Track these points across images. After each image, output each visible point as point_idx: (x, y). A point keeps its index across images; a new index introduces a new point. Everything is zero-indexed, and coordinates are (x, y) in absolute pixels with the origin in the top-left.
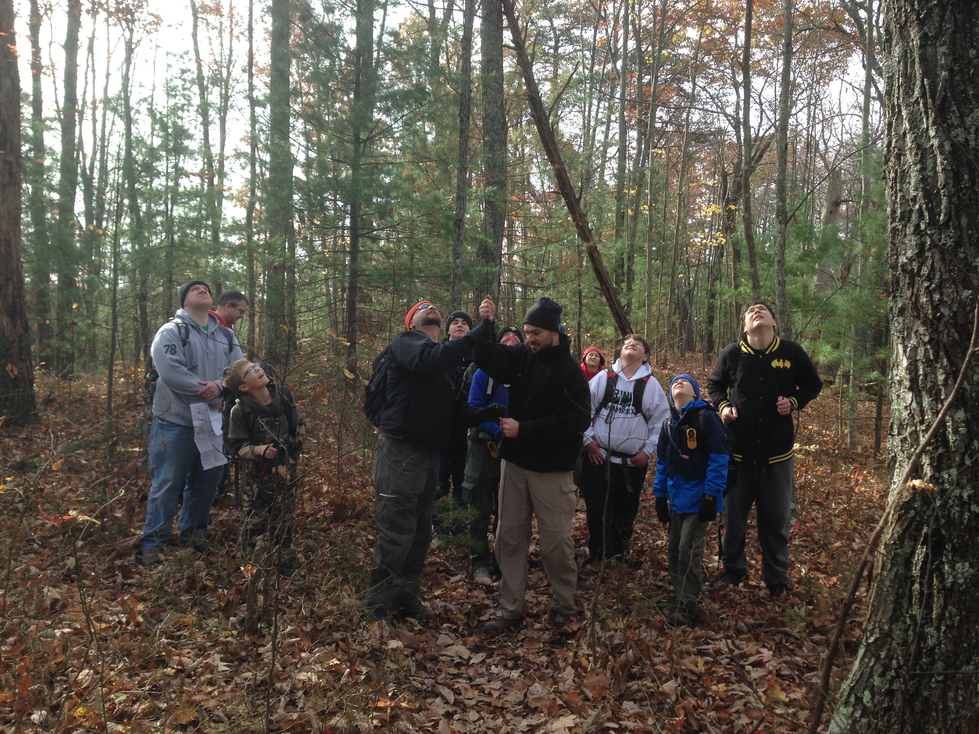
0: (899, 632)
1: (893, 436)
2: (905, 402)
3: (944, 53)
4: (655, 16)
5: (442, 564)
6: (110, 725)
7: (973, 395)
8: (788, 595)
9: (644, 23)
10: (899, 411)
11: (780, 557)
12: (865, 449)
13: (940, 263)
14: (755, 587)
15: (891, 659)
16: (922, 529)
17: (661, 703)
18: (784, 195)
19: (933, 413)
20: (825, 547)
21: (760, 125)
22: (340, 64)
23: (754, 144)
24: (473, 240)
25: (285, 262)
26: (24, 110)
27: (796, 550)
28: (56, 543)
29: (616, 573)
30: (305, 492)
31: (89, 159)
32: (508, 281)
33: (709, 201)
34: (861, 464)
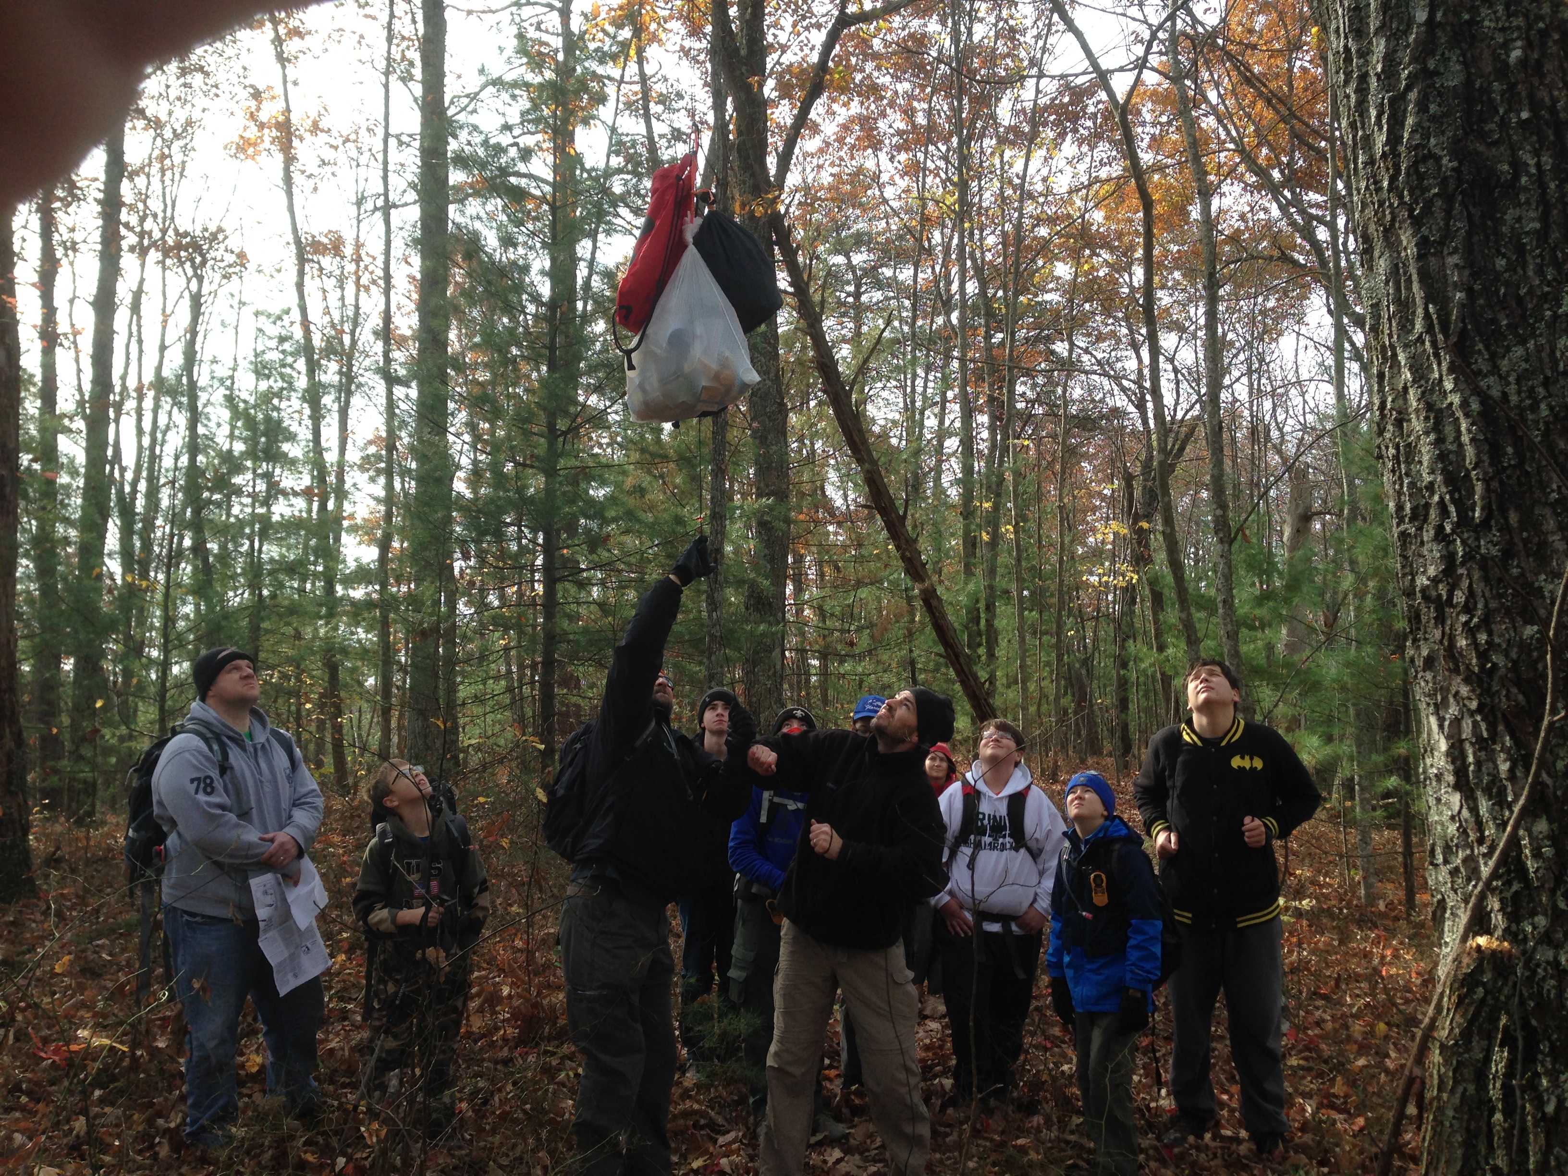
1: (1436, 866)
2: (1449, 808)
3: (1456, 265)
4: (1005, 244)
5: (702, 1114)
7: (1559, 793)
8: (1287, 1151)
9: (989, 256)
10: (1443, 824)
11: (1270, 1086)
12: (1390, 905)
13: (1482, 584)
14: (1230, 1139)
16: (1499, 1019)
18: (1223, 506)
19: (1498, 826)
20: (1341, 1067)
21: (1177, 403)
22: (526, 320)
23: (1171, 430)
24: (739, 583)
25: (439, 622)
26: (27, 404)
27: (1294, 1074)
28: (58, 1093)
29: (996, 1123)
30: (472, 998)
31: (129, 476)
32: (797, 650)
33: (1108, 518)
34: (1386, 929)
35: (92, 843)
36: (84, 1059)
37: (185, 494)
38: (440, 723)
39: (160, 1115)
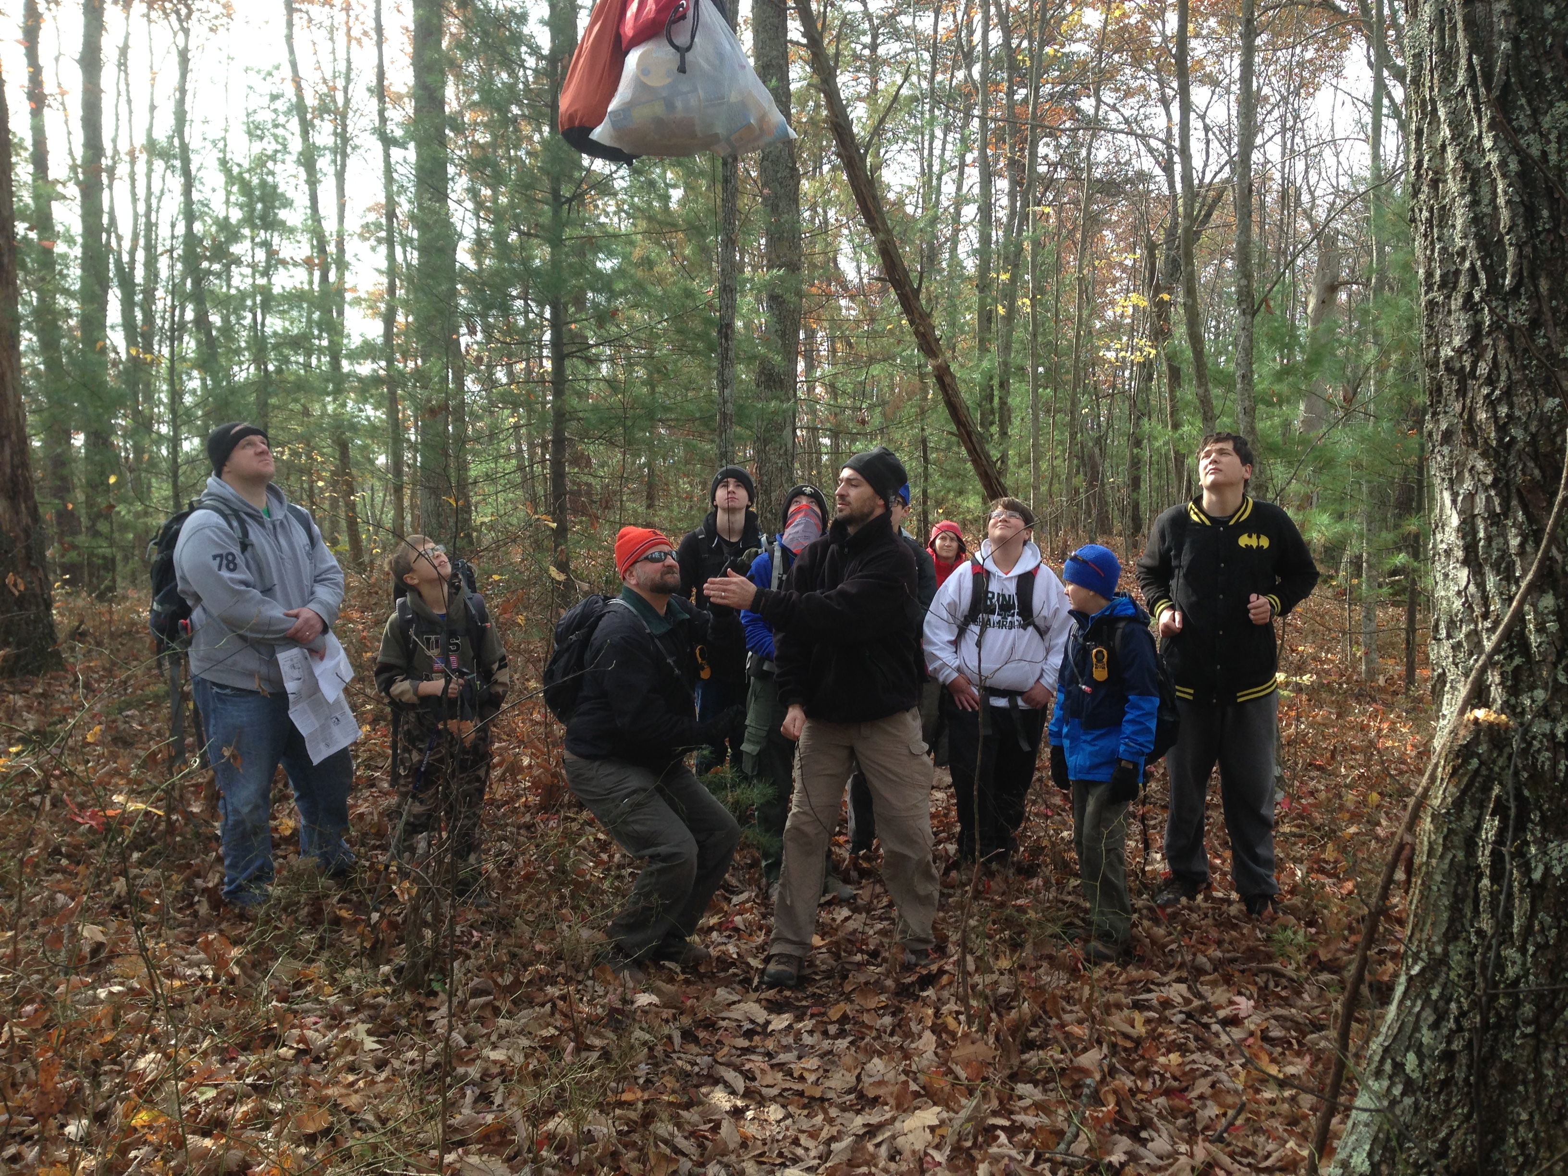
0: (1459, 957)
1: (1439, 640)
2: (1456, 584)
3: (1504, 12)
6: (193, 1140)
8: (1276, 912)
10: (1448, 600)
11: (1261, 851)
12: (1390, 680)
13: (1507, 355)
14: (1222, 900)
15: (1449, 1001)
16: (1491, 789)
17: (1077, 1086)
18: (1248, 276)
19: (1504, 600)
20: (1332, 835)
21: (1206, 165)
22: (526, 76)
23: (1198, 195)
24: (751, 358)
25: (447, 399)
26: (18, 169)
27: (1286, 841)
28: (97, 858)
29: (997, 884)
30: (495, 766)
31: (126, 245)
32: (808, 428)
33: (1128, 290)
34: (1384, 703)
35: (115, 617)
36: (122, 823)
37: (184, 263)
38: (452, 501)
39: (198, 875)
